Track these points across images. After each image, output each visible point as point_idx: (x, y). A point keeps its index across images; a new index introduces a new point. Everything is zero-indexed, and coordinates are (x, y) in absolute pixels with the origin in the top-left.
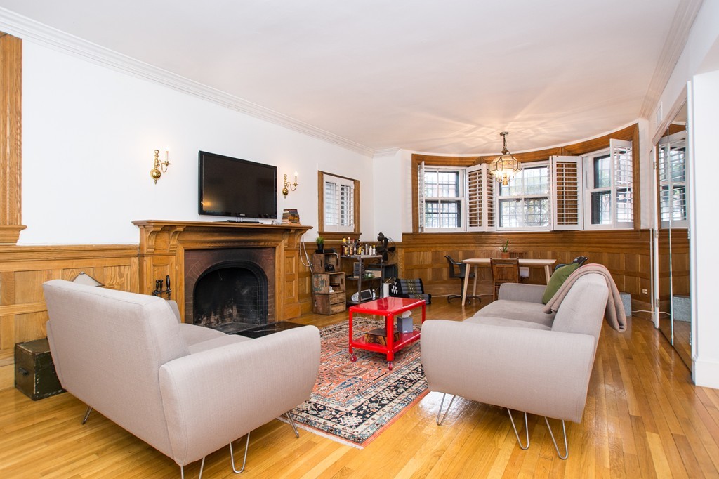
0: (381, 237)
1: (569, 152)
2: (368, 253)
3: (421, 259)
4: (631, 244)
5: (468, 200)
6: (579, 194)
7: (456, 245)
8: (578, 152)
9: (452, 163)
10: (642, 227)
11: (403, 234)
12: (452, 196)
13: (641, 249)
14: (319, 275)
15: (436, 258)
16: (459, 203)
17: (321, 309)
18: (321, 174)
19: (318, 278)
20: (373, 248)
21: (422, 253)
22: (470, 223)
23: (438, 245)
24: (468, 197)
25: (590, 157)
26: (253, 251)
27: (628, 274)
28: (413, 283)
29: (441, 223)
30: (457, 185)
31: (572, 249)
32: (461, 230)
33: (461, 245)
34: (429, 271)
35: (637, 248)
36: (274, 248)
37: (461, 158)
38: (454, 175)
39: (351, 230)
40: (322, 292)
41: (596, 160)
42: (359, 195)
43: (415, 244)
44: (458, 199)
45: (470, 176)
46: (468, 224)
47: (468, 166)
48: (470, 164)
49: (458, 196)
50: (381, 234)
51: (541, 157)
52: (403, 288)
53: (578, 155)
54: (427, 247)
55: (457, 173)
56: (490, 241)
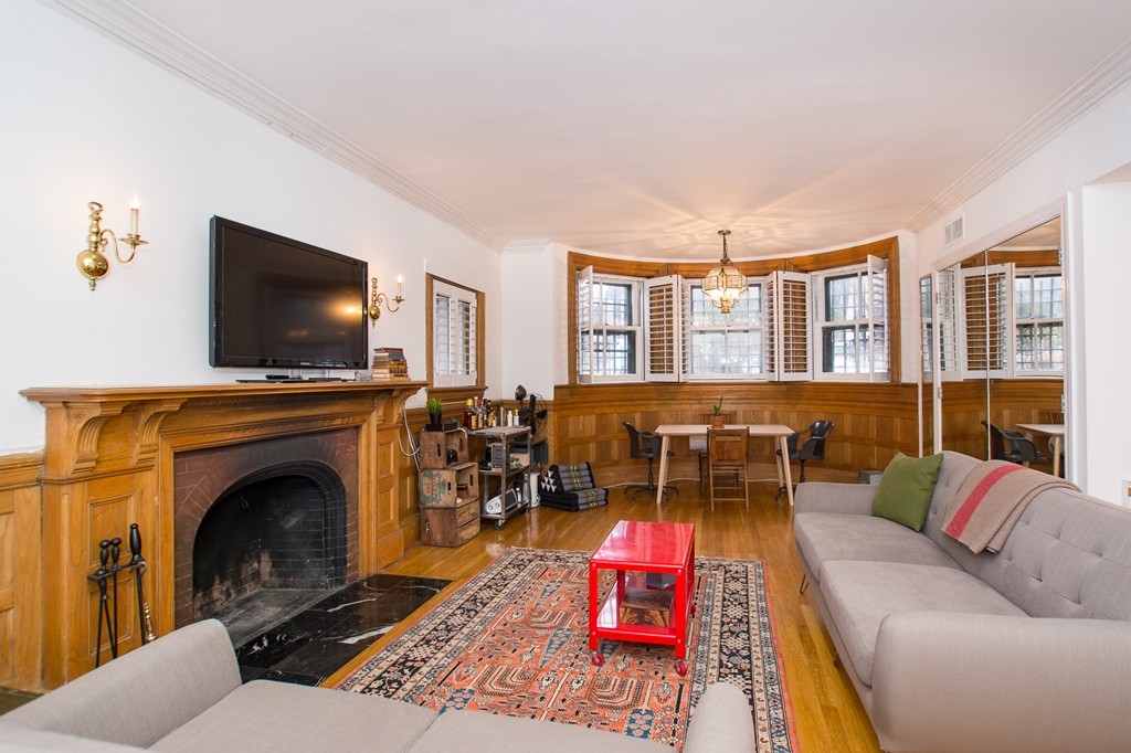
0: (521, 392)
1: (795, 266)
2: (506, 424)
3: (580, 428)
4: (887, 402)
5: (648, 331)
6: (809, 329)
7: (630, 403)
8: (808, 268)
9: (626, 271)
10: (904, 380)
11: (556, 388)
12: (621, 324)
13: (901, 410)
14: (435, 472)
15: (602, 426)
16: (631, 336)
17: (438, 537)
18: (431, 278)
19: (432, 477)
20: (514, 414)
21: (582, 417)
22: (652, 367)
23: (604, 404)
24: (648, 326)
25: (821, 276)
26: (319, 438)
27: (879, 444)
28: (578, 470)
29: (607, 367)
30: (629, 306)
31: (800, 408)
32: (635, 378)
33: (638, 402)
34: (592, 446)
35: (896, 409)
36: (358, 428)
37: (639, 264)
38: (622, 290)
39: (471, 381)
40: (441, 504)
41: (827, 280)
42: (483, 318)
43: (573, 403)
44: (630, 328)
45: (651, 293)
46: (648, 368)
47: (648, 277)
48: (652, 273)
49: (630, 324)
50: (520, 388)
51: (758, 270)
52: (564, 481)
53: (806, 272)
54: (590, 407)
55: (629, 287)
56: (681, 396)
